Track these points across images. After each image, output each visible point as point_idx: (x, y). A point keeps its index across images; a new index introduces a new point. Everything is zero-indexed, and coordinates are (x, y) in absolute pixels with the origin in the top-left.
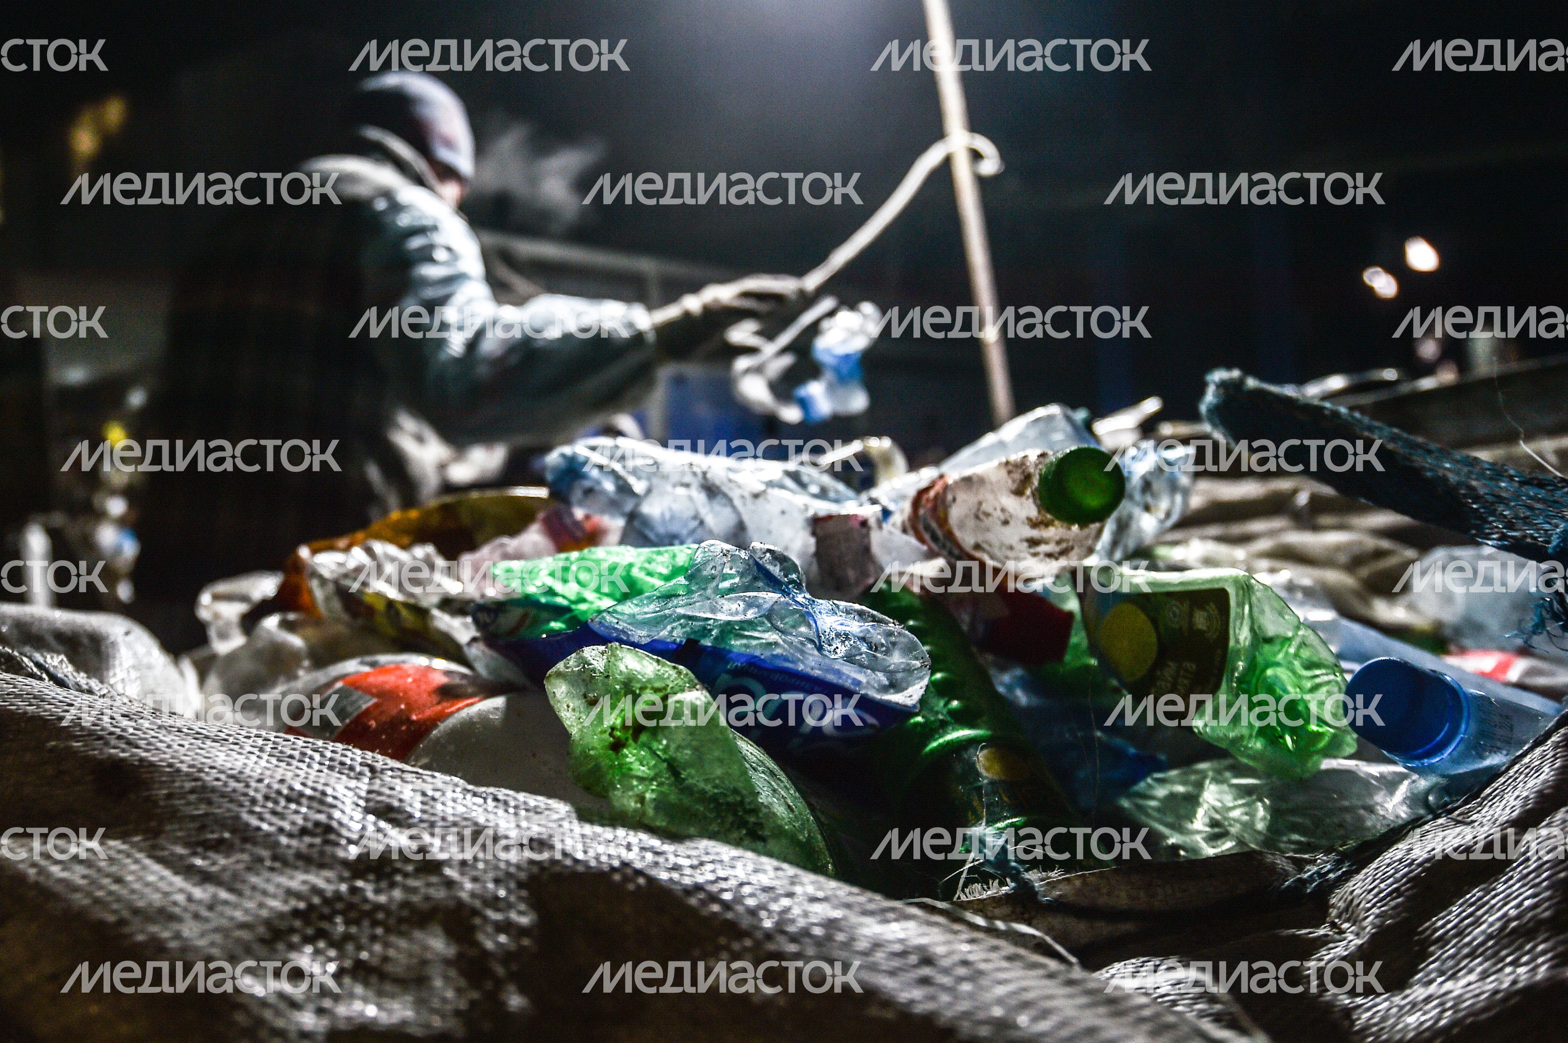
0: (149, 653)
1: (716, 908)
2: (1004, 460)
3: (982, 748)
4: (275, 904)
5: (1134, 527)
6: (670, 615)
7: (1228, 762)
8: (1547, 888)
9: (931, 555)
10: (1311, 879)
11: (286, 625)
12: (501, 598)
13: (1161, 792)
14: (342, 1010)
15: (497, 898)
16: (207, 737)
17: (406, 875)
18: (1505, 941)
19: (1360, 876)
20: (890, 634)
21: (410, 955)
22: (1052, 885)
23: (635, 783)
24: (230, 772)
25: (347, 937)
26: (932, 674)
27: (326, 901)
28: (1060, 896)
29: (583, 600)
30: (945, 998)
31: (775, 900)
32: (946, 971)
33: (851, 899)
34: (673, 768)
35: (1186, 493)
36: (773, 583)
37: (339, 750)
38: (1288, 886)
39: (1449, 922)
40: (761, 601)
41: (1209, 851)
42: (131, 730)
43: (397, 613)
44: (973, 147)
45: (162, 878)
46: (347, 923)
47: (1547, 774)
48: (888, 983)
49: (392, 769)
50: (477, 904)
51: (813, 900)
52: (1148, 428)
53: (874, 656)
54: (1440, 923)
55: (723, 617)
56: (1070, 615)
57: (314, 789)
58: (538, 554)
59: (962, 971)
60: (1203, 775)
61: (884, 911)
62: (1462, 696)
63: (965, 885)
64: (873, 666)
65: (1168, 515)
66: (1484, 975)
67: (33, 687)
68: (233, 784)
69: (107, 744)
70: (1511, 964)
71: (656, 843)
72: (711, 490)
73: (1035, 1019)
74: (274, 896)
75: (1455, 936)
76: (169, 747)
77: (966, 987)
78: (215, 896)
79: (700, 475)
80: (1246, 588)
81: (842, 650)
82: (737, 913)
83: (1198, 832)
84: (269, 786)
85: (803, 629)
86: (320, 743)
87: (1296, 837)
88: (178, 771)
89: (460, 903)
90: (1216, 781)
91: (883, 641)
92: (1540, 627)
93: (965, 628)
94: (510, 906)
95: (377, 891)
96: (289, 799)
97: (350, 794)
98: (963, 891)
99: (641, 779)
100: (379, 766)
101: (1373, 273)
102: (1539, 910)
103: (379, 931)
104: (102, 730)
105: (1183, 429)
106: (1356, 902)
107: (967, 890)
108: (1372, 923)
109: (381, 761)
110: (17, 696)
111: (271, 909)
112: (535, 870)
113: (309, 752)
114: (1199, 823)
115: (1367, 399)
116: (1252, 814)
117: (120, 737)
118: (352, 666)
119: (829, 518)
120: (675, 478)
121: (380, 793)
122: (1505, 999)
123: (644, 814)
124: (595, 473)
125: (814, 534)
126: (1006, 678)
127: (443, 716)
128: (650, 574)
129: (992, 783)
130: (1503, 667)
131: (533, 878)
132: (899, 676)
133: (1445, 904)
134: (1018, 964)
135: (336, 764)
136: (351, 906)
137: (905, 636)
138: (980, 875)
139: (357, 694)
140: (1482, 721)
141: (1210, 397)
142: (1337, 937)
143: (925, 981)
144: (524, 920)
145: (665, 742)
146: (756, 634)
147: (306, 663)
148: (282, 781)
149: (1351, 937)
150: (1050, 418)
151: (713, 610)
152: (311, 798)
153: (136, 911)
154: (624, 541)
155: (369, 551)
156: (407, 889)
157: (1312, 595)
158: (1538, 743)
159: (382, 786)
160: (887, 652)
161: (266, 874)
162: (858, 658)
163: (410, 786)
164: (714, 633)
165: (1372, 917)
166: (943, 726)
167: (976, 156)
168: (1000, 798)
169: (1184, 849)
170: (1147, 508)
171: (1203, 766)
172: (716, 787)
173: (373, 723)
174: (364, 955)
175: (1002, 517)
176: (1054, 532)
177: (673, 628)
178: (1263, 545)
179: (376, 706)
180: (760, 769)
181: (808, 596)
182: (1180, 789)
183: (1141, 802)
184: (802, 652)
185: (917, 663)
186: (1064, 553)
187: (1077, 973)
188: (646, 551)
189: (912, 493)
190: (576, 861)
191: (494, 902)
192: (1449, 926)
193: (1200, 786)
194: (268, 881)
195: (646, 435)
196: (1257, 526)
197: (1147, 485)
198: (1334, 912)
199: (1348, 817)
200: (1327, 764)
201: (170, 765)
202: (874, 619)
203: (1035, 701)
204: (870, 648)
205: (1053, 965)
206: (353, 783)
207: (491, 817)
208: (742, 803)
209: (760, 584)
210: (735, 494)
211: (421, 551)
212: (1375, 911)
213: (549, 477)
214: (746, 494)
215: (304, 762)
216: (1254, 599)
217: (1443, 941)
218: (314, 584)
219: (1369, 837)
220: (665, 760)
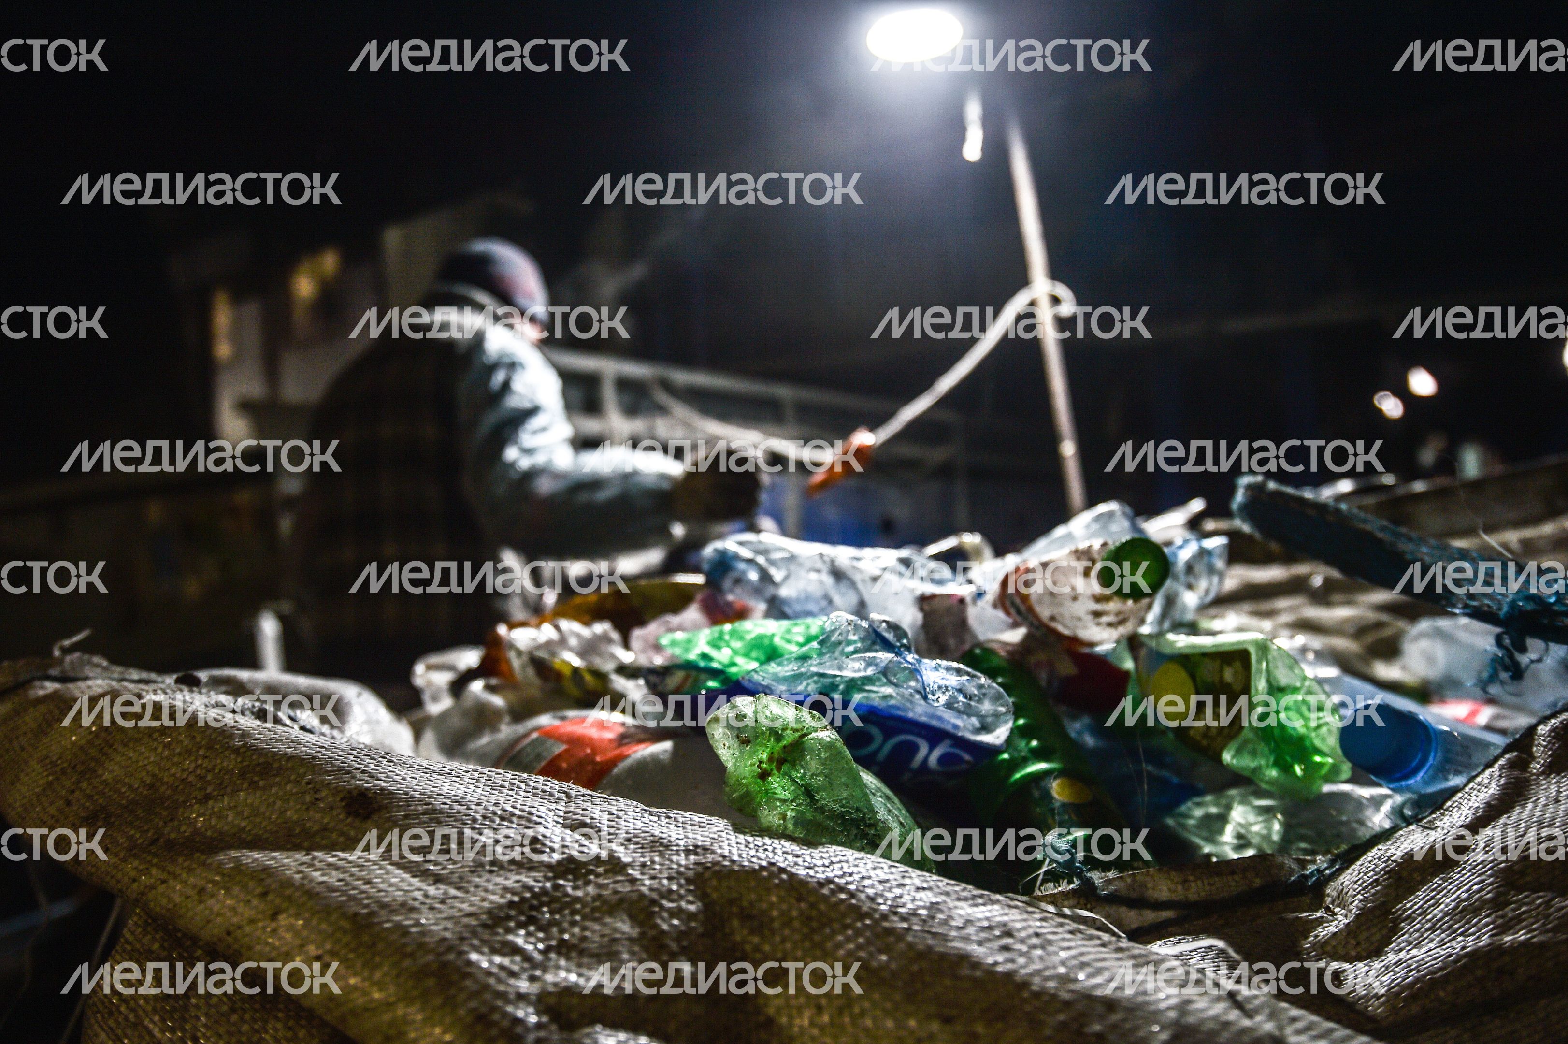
0: (377, 711)
1: (843, 896)
2: (1073, 548)
3: (1055, 778)
4: (495, 898)
5: (1179, 604)
6: (806, 673)
7: (1251, 788)
8: (1490, 876)
9: (1015, 625)
10: (1312, 874)
11: (489, 688)
12: (666, 663)
13: (1198, 813)
14: (549, 978)
15: (670, 891)
16: (434, 771)
17: (598, 875)
18: (1457, 917)
19: (1349, 871)
20: (981, 687)
21: (603, 936)
22: (1109, 882)
23: (778, 804)
24: (453, 798)
25: (552, 923)
26: (1016, 720)
27: (535, 895)
28: (1116, 890)
29: (733, 664)
30: (1022, 961)
31: (890, 890)
32: (1022, 941)
33: (949, 889)
34: (809, 792)
35: (1221, 575)
36: (888, 646)
37: (541, 781)
38: (1294, 881)
39: (1415, 904)
40: (878, 661)
41: (1235, 856)
42: (372, 766)
43: (581, 678)
44: (1053, 293)
45: (403, 880)
46: (551, 912)
47: (1493, 789)
48: (975, 950)
49: (583, 795)
50: (655, 896)
51: (918, 889)
52: (1194, 524)
53: (969, 704)
54: (1408, 905)
55: (848, 674)
56: (1126, 674)
57: (523, 811)
58: (696, 628)
59: (1034, 941)
60: (1232, 798)
61: (974, 897)
62: (1431, 731)
63: (1041, 885)
64: (968, 711)
65: (1207, 592)
66: (1442, 944)
67: (290, 734)
68: (457, 807)
69: (354, 777)
70: (1461, 934)
71: (795, 848)
72: (838, 574)
73: (1090, 976)
74: (494, 893)
75: (1420, 915)
76: (404, 779)
77: (1039, 952)
78: (445, 893)
79: (829, 563)
80: (1263, 648)
81: (943, 699)
82: (859, 900)
83: (1226, 843)
84: (486, 809)
85: (913, 684)
86: (525, 775)
87: (1303, 845)
88: (413, 797)
89: (642, 896)
90: (1243, 802)
91: (976, 692)
92: (1493, 678)
93: (1043, 683)
94: (681, 897)
95: (575, 888)
96: (502, 819)
97: (551, 814)
98: (1040, 889)
99: (784, 801)
100: (573, 793)
101: (1382, 397)
102: (1483, 893)
103: (578, 918)
104: (348, 766)
105: (1223, 525)
106: (1345, 890)
107: (1042, 888)
108: (1357, 907)
109: (576, 789)
110: (277, 741)
111: (492, 902)
112: (700, 869)
113: (516, 782)
114: (1228, 836)
115: (1370, 500)
116: (1269, 829)
117: (363, 772)
118: (545, 720)
119: (933, 597)
120: (809, 564)
121: (575, 814)
122: (1455, 962)
123: (786, 827)
124: (742, 566)
125: (921, 609)
126: (1077, 725)
127: (623, 757)
128: (789, 641)
129: (1064, 805)
130: (1473, 714)
131: (699, 875)
132: (989, 719)
133: (1412, 891)
134: (1079, 935)
135: (539, 791)
136: (554, 900)
137: (993, 688)
138: (1053, 876)
139: (550, 742)
140: (1447, 751)
141: (1239, 497)
142: (1331, 918)
143: (1006, 948)
144: (692, 908)
145: (802, 771)
146: (874, 688)
147: (507, 719)
148: (496, 804)
149: (1340, 918)
150: (1110, 515)
151: (840, 668)
152: (520, 817)
153: (383, 906)
154: (768, 615)
155: (557, 628)
156: (600, 886)
157: (1322, 656)
158: (1489, 765)
159: (577, 808)
160: (980, 701)
161: (487, 876)
162: (956, 705)
163: (599, 808)
164: (841, 687)
165: (1357, 902)
166: (1025, 761)
167: (1055, 300)
168: (1070, 817)
169: (1217, 856)
170: (1190, 587)
171: (1233, 792)
172: (843, 806)
173: (564, 765)
174: (566, 936)
175: (1073, 594)
176: (1113, 606)
177: (808, 685)
178: (1285, 618)
179: (566, 751)
180: (879, 794)
181: (916, 657)
182: (1213, 810)
183: (1183, 821)
184: (912, 702)
185: (1003, 709)
186: (1122, 622)
187: (1125, 943)
188: (785, 624)
189: (1000, 577)
190: (733, 862)
191: (668, 894)
192: (1416, 907)
193: (1229, 807)
194: (488, 881)
195: (784, 531)
196: (1282, 603)
197: (1189, 568)
198: (1328, 900)
199: (1344, 830)
200: (1327, 788)
201: (406, 793)
202: (968, 674)
203: (1100, 744)
204: (965, 697)
205: (1106, 937)
206: (553, 807)
207: (665, 830)
208: (863, 818)
209: (878, 647)
210: (857, 578)
211: (601, 628)
212: (1360, 897)
213: (706, 567)
214: (867, 578)
215: (513, 790)
216: (1270, 657)
217: (1410, 919)
218: (512, 655)
219: (1358, 842)
220: (802, 786)
